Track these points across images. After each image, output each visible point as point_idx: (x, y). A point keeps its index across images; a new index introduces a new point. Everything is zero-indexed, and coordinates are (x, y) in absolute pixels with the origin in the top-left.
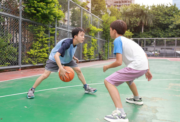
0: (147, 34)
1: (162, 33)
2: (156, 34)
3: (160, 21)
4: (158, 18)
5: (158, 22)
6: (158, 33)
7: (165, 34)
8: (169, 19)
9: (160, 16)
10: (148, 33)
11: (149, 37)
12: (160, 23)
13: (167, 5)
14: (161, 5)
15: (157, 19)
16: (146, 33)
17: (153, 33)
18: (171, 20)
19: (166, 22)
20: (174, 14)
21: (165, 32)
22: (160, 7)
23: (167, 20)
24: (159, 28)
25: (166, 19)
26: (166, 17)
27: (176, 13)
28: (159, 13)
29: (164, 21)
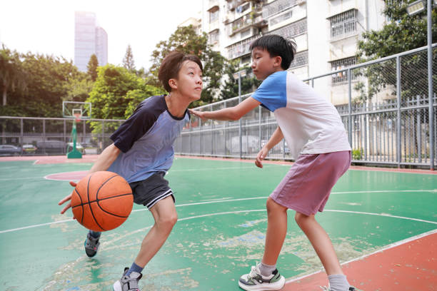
0: (15, 109)
1: (48, 110)
2: (36, 110)
3: (44, 87)
4: (39, 81)
5: (39, 88)
6: (40, 109)
7: (54, 112)
8: (61, 84)
9: (43, 78)
10: (18, 107)
11: (19, 114)
12: (43, 90)
13: (57, 59)
14: (45, 57)
15: (37, 81)
16: (13, 107)
17: (28, 108)
18: (64, 86)
19: (55, 90)
20: (70, 77)
21: (55, 108)
22: (44, 61)
23: (58, 86)
24: (41, 100)
25: (55, 84)
26: (56, 81)
27: (73, 75)
28: (41, 71)
29: (52, 87)
